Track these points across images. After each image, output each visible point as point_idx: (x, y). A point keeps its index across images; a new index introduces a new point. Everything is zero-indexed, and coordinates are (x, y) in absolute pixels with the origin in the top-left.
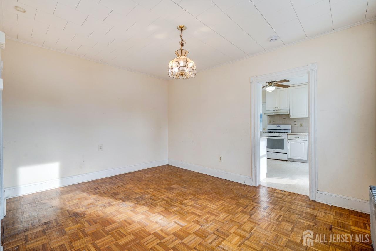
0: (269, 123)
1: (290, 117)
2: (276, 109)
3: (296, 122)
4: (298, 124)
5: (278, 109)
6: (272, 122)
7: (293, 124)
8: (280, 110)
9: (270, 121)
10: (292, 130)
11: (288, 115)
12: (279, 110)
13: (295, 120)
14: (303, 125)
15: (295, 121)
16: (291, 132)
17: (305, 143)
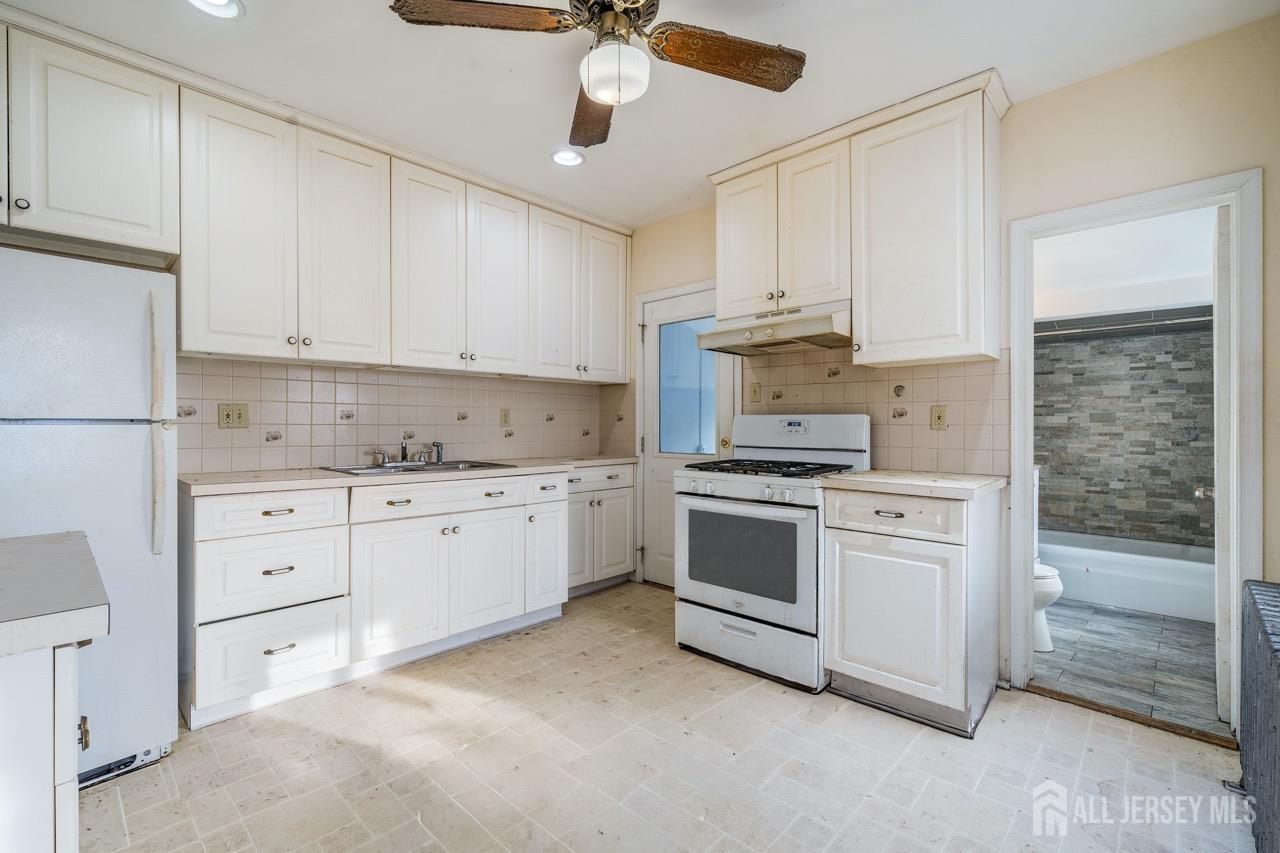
0: (747, 402)
1: (858, 359)
2: (772, 306)
3: (906, 394)
4: (919, 412)
5: (784, 304)
6: (766, 399)
7: (884, 412)
8: (798, 311)
9: (757, 389)
10: (882, 452)
11: (845, 343)
12: (791, 312)
13: (896, 379)
14: (948, 419)
15: (899, 390)
16: (873, 468)
17: (944, 563)
